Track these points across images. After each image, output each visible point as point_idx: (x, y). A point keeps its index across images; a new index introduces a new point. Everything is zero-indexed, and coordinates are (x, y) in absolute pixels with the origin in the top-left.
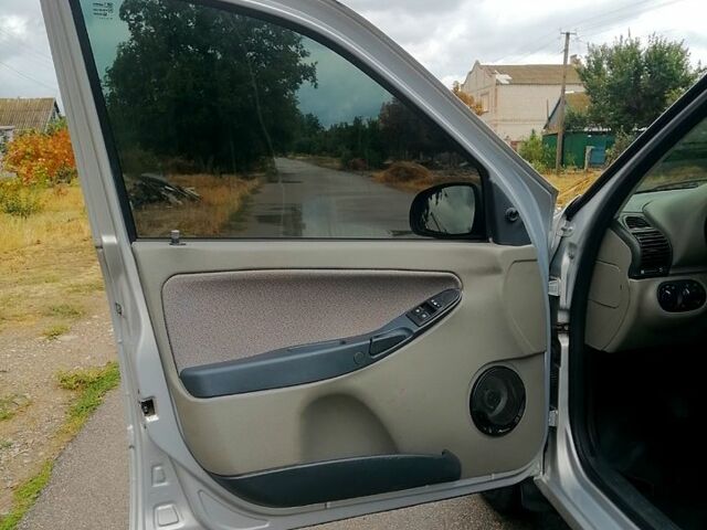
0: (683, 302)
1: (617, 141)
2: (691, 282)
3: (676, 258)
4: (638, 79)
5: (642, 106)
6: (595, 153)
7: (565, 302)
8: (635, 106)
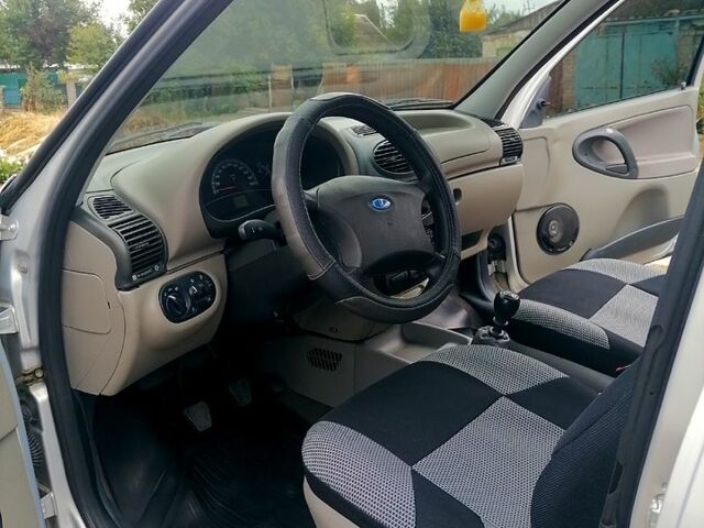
0: (193, 305)
1: (29, 79)
2: (196, 275)
3: (173, 245)
4: (36, 13)
5: (48, 41)
6: (8, 93)
7: (29, 337)
8: (40, 41)
